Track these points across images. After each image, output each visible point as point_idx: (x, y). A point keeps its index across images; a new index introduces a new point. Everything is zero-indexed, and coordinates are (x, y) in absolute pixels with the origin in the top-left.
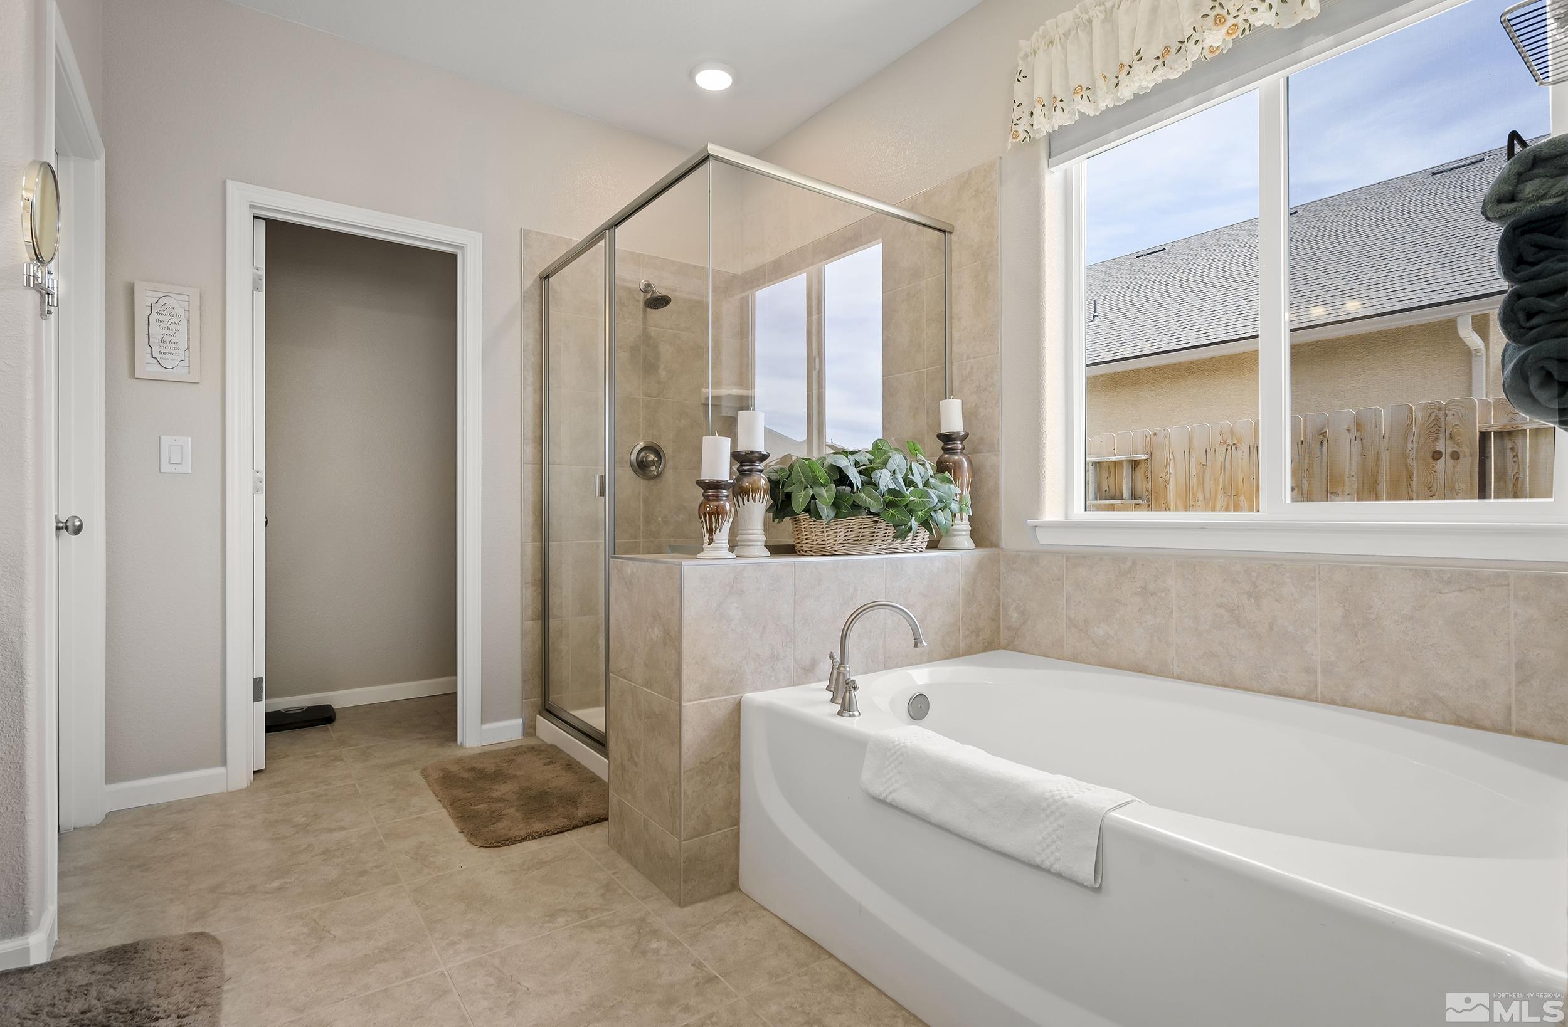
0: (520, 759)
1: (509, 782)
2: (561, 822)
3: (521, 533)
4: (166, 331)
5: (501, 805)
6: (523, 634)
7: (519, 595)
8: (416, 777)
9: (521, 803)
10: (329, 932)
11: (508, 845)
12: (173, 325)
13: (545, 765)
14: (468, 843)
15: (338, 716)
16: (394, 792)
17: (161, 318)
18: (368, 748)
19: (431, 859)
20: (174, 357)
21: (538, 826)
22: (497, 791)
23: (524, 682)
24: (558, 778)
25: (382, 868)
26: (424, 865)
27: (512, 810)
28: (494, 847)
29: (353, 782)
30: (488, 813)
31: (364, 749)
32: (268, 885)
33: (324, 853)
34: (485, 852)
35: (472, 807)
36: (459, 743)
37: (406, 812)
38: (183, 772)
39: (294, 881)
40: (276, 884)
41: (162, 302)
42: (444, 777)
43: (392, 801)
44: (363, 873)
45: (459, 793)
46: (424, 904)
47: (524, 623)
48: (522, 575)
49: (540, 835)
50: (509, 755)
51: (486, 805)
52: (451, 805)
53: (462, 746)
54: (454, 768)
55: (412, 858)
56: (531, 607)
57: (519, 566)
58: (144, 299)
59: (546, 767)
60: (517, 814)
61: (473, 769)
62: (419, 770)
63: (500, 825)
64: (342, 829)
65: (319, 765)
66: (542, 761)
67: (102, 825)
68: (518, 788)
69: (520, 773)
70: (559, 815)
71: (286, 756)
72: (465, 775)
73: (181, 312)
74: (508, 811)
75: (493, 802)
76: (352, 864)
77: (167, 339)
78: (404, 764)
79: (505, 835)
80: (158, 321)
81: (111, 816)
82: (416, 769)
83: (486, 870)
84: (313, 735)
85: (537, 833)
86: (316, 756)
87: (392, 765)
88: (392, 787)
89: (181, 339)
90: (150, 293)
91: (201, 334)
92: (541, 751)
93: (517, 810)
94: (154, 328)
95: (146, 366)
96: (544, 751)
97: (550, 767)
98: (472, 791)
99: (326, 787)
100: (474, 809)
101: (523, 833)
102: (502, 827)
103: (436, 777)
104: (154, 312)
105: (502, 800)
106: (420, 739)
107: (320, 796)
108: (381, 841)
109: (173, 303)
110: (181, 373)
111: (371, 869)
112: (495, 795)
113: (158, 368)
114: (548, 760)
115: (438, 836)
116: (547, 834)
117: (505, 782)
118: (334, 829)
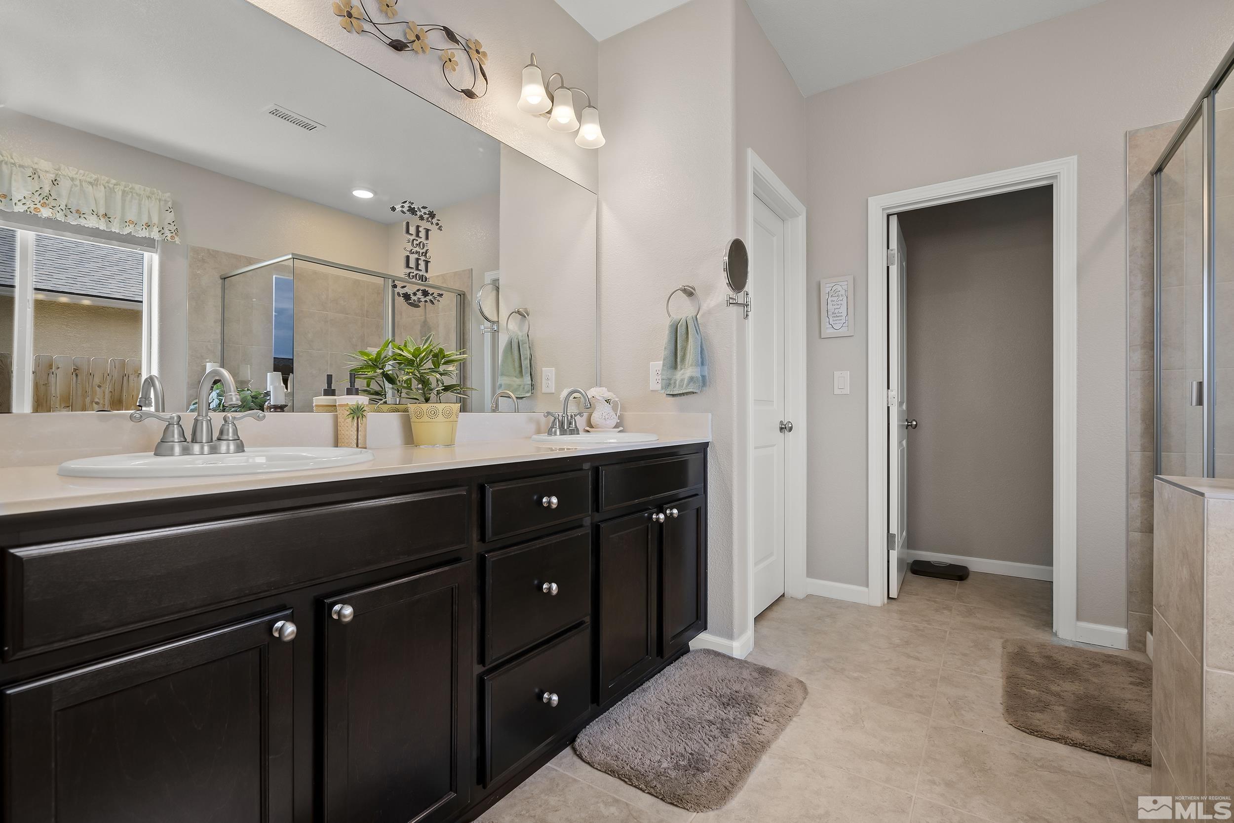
0: (1106, 668)
1: (1077, 684)
2: (1107, 744)
3: (1127, 441)
4: (836, 307)
5: (1052, 699)
6: (1129, 545)
7: (1124, 505)
8: (997, 645)
9: (1076, 707)
10: (863, 722)
11: (1037, 736)
12: (840, 302)
13: (1132, 683)
14: (1002, 715)
15: (971, 577)
16: (971, 649)
17: (833, 299)
18: (975, 608)
19: (963, 712)
20: (839, 322)
21: (1077, 735)
22: (1058, 685)
23: (1130, 593)
24: (1136, 702)
25: (924, 699)
26: (955, 714)
27: (1062, 708)
28: (1022, 731)
29: (947, 630)
30: (1035, 700)
31: (972, 608)
32: (851, 673)
33: (895, 669)
34: (1012, 731)
35: (1024, 689)
36: (1054, 631)
37: (969, 667)
38: (842, 583)
39: (866, 679)
40: (855, 675)
41: (834, 289)
42: (1017, 654)
43: (965, 655)
44: (910, 696)
45: (1022, 672)
46: (934, 742)
47: (1130, 533)
48: (1127, 484)
49: (1075, 745)
50: (1095, 660)
51: (1037, 693)
52: (1007, 678)
53: (1056, 634)
54: (1033, 650)
55: (949, 703)
56: (1140, 519)
57: (1125, 475)
58: (826, 289)
59: (1131, 686)
60: (1063, 714)
61: (1048, 657)
62: (1002, 640)
63: (1038, 715)
64: (917, 659)
65: (933, 608)
66: (1132, 679)
67: (803, 600)
68: (1082, 693)
69: (1096, 681)
70: (1109, 737)
71: (917, 595)
72: (1038, 659)
73: (843, 292)
74: (1056, 708)
75: (1048, 693)
76: (907, 686)
77: (836, 311)
78: (994, 631)
79: (1037, 726)
80: (832, 301)
81: (810, 597)
82: (1002, 638)
83: (1001, 745)
84: (944, 585)
85: (1072, 741)
86: (935, 602)
87: (985, 628)
88: (972, 644)
89: (843, 310)
90: (828, 285)
91: (854, 304)
92: (1137, 669)
93: (1065, 711)
94: (830, 307)
95: (828, 331)
96: (1140, 670)
97: (1135, 688)
98: (1034, 675)
99: (926, 625)
100: (1025, 691)
101: (1056, 733)
102: (1038, 719)
103: (1011, 651)
104: (830, 296)
105: (1057, 695)
106: (1024, 616)
107: (919, 630)
108: (937, 680)
109: (839, 288)
110: (844, 331)
111: (916, 696)
112: (1054, 688)
113: (832, 330)
114: (1138, 681)
115: (982, 698)
116: (1083, 747)
117: (1072, 682)
118: (912, 657)
